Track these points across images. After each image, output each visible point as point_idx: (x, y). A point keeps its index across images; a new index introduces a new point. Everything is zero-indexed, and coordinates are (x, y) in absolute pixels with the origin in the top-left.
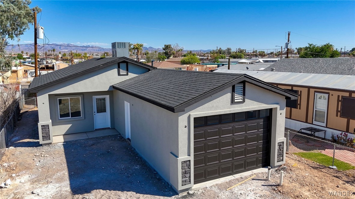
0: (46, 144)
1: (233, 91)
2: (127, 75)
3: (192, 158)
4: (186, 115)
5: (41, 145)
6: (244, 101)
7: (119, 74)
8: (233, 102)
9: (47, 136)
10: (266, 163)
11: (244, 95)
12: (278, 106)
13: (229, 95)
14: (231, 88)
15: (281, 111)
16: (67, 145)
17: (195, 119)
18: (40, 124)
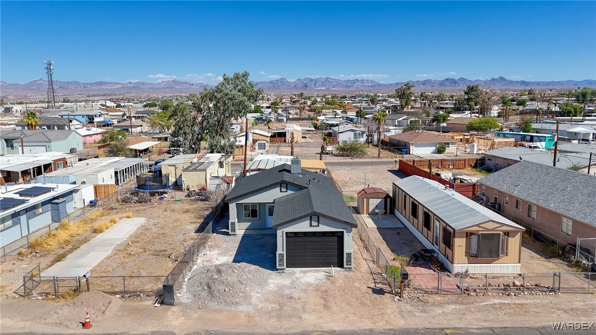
0: (233, 235)
1: (311, 219)
2: (287, 191)
3: (285, 253)
4: (282, 230)
5: (230, 235)
6: (318, 226)
7: (281, 191)
8: (311, 225)
9: (233, 230)
10: (341, 265)
11: (318, 222)
12: (345, 231)
13: (308, 222)
14: (309, 217)
15: (348, 234)
16: (244, 237)
17: (286, 233)
18: (230, 221)
